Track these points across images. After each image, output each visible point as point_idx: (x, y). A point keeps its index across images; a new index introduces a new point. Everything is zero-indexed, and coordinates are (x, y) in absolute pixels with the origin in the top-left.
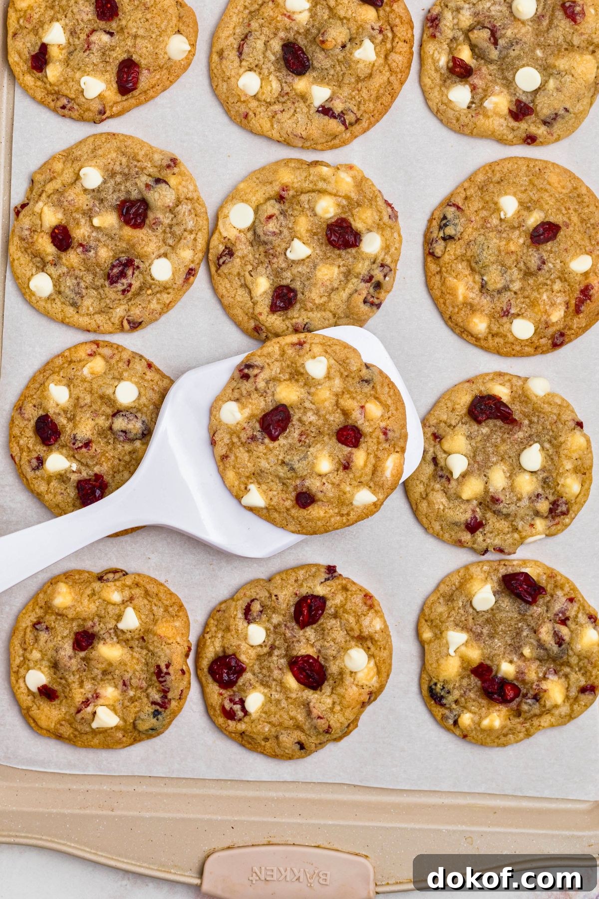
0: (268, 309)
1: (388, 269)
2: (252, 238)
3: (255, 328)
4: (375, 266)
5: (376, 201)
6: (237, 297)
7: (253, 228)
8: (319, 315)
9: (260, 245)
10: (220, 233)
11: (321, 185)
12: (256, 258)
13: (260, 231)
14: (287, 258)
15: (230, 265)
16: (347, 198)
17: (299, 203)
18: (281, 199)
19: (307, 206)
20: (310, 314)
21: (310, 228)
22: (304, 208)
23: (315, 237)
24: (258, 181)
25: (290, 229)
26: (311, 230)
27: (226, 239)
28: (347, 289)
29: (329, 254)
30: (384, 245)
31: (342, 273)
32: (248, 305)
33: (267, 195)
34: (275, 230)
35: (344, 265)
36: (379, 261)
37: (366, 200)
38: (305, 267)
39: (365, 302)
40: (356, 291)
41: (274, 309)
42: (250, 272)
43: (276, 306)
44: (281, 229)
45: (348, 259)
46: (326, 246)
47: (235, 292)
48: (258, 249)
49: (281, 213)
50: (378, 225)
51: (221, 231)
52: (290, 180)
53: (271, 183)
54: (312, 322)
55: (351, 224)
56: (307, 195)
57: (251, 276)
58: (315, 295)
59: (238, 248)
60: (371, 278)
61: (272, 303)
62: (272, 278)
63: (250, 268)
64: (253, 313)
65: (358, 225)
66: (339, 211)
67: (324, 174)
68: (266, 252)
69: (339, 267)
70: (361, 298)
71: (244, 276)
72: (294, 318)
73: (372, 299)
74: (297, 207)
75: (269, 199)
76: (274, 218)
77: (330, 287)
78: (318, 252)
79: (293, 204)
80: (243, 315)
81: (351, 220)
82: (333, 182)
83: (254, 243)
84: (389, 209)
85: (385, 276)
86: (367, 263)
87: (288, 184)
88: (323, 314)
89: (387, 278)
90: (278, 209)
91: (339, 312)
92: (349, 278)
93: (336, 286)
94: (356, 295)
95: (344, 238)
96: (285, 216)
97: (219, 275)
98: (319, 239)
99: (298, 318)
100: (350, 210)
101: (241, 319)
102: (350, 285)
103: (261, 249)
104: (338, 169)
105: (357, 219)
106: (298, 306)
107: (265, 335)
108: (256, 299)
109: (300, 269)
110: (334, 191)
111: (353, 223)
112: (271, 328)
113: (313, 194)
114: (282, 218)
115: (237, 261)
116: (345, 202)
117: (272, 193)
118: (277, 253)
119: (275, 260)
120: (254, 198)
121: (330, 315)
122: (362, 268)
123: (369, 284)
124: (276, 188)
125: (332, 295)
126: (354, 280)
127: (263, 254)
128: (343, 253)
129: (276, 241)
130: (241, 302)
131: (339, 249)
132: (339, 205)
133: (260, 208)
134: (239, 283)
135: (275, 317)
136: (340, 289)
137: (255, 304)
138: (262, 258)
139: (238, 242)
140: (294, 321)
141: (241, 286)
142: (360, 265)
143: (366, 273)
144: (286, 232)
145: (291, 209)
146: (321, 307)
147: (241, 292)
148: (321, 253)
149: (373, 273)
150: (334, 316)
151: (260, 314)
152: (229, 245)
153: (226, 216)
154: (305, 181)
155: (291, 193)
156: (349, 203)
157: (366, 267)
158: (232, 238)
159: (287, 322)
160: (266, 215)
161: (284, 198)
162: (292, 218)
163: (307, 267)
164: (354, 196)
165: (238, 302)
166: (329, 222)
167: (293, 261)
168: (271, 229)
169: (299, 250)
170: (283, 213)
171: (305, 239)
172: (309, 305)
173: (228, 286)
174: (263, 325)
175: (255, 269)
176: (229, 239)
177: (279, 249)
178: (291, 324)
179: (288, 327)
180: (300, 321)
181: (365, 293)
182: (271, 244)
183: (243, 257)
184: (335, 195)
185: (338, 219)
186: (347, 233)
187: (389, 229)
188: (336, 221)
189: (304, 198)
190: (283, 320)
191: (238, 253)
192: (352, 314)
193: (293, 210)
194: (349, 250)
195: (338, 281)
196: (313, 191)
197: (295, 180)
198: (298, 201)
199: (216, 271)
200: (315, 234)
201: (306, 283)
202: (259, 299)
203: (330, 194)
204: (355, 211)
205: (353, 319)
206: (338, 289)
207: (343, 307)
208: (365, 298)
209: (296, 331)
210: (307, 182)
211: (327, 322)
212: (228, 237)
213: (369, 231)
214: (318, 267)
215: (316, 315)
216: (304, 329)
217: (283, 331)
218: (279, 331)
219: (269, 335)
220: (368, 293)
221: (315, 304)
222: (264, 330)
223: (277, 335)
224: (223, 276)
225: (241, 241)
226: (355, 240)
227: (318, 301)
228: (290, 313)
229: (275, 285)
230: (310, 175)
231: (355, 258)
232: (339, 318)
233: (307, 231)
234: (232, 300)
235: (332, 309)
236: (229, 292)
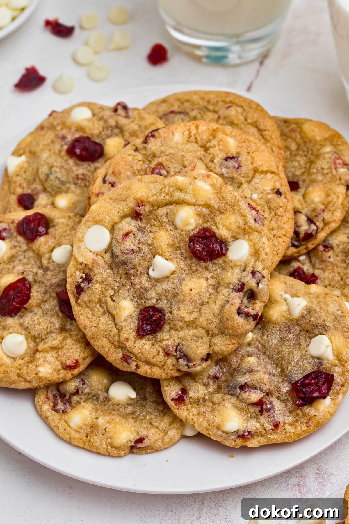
0: (134, 334)
1: (260, 275)
2: (110, 260)
3: (124, 357)
4: (245, 273)
5: (239, 206)
6: (100, 326)
7: (110, 249)
8: (190, 333)
9: (119, 267)
10: (76, 259)
11: (178, 195)
12: (117, 282)
13: (117, 251)
14: (150, 278)
15: (89, 292)
16: (208, 206)
17: (156, 218)
18: (137, 215)
19: (165, 220)
20: (181, 334)
21: (171, 242)
22: (163, 222)
23: (178, 252)
24: (111, 201)
25: (150, 245)
26: (173, 245)
27: (83, 265)
28: (217, 301)
29: (195, 268)
30: (253, 251)
31: (211, 285)
32: (113, 333)
33: (122, 213)
34: (133, 247)
35: (212, 277)
36: (249, 269)
37: (228, 207)
38: (170, 284)
39: (239, 312)
40: (228, 302)
41: (141, 333)
42: (111, 297)
43: (143, 330)
44: (140, 246)
45: (215, 270)
46: (191, 259)
47: (97, 320)
48: (118, 271)
49: (139, 230)
51: (77, 256)
52: (144, 194)
53: (125, 200)
54: (184, 343)
55: (214, 233)
56: (165, 208)
57: (114, 301)
58: (184, 312)
59: (96, 272)
60: (243, 285)
61: (139, 327)
62: (136, 300)
63: (112, 292)
64: (119, 341)
65: (222, 232)
66: (201, 222)
67: (180, 183)
68: (126, 274)
69: (207, 279)
70: (235, 309)
71: (106, 302)
72: (163, 340)
73: (246, 310)
74: (155, 223)
75: (124, 217)
76: (131, 235)
77: (199, 302)
78: (183, 266)
79: (151, 220)
80: (109, 345)
81: (214, 228)
82: (190, 191)
83: (113, 265)
84: (254, 212)
85: (258, 283)
86: (236, 271)
87: (143, 199)
88: (195, 331)
89: (260, 286)
90: (135, 226)
91: (212, 327)
92: (219, 290)
93: (206, 300)
94: (228, 306)
95: (209, 247)
96: (143, 232)
97: (79, 305)
98: (182, 253)
99: (168, 340)
100: (212, 219)
101: (107, 349)
102: (221, 297)
103: (122, 271)
104: (195, 178)
105: (220, 226)
106: (167, 327)
107: (134, 363)
108: (120, 324)
109: (165, 287)
110: (193, 200)
111: (216, 231)
112: (140, 355)
113: (171, 207)
114: (140, 234)
115: (97, 287)
116: (205, 211)
117: (127, 211)
118: (139, 273)
119: (137, 280)
120: (108, 217)
121: (203, 332)
122: (232, 277)
123: (241, 294)
124: (131, 204)
125: (202, 310)
126: (225, 291)
127: (124, 276)
128: (210, 265)
129: (136, 259)
130: (106, 330)
131: (205, 261)
132: (199, 215)
133: (116, 227)
134: (102, 311)
135: (143, 341)
136: (211, 302)
137: (119, 330)
138: (123, 280)
139: (95, 265)
140: (164, 343)
141: (104, 313)
142: (229, 274)
143: (236, 281)
144: (145, 249)
145: (149, 226)
146: (190, 325)
147: (104, 319)
148: (186, 268)
149: (243, 280)
151: (127, 340)
152: (87, 271)
153: (81, 241)
154: (161, 194)
155: (147, 208)
156: (210, 211)
157: (235, 275)
158: (89, 262)
159: (157, 346)
160: (122, 233)
161: (140, 214)
162: (151, 234)
163: (173, 283)
164: (215, 203)
165: (102, 330)
166: (191, 234)
167: (157, 280)
168: (128, 247)
169: (162, 267)
170: (140, 229)
171: (167, 254)
172: (179, 324)
173: (90, 315)
174: (132, 353)
175: (116, 292)
176: (86, 265)
177: (140, 269)
178: (161, 347)
179: (159, 352)
180: (170, 342)
181: (237, 302)
182: (131, 263)
183: (103, 282)
184: (194, 205)
185: (200, 230)
186: (211, 242)
187: (256, 233)
188: (199, 232)
189: (161, 211)
190: (153, 344)
191: (97, 278)
192: (227, 328)
193: (152, 226)
194: (216, 261)
195: (207, 294)
196: (170, 203)
197: (150, 194)
198: (156, 216)
199: (76, 302)
200: (178, 248)
201: (173, 301)
202: (123, 324)
203: (189, 204)
204: (217, 219)
205: (229, 334)
206: (208, 303)
207: (215, 321)
208: (239, 308)
209: (168, 354)
210: (163, 195)
211: (200, 340)
212: (85, 262)
213: (235, 238)
214: (184, 283)
215: (188, 333)
216: (176, 351)
217: (154, 357)
218: (150, 357)
219: (140, 363)
220: (242, 303)
221: (185, 322)
222: (134, 358)
223: (148, 363)
224: (84, 305)
225: (98, 265)
226: (221, 248)
227: (188, 318)
228: (159, 336)
229: (140, 307)
230: (165, 187)
231: (223, 269)
232: (214, 335)
233: (168, 245)
234: (95, 329)
235: (204, 324)
236: (91, 322)
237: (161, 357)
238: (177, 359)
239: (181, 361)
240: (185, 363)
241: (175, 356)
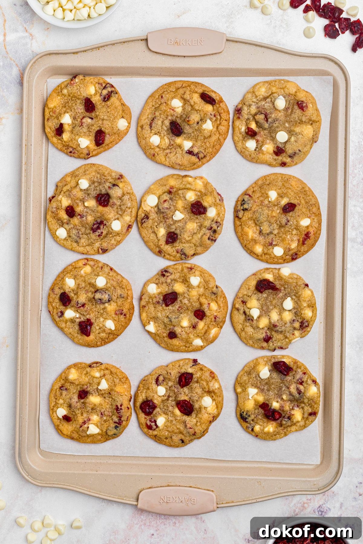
0: (164, 243)
1: (219, 224)
2: (157, 210)
3: (159, 251)
4: (213, 222)
5: (213, 193)
6: (150, 237)
7: (157, 206)
8: (188, 245)
10: (143, 208)
11: (188, 186)
12: (159, 220)
13: (160, 207)
14: (173, 219)
15: (147, 223)
16: (200, 192)
17: (178, 194)
18: (170, 192)
19: (182, 196)
20: (184, 245)
21: (183, 206)
23: (186, 210)
24: (159, 185)
25: (175, 206)
26: (184, 207)
27: (145, 211)
28: (200, 233)
29: (192, 218)
30: (217, 213)
31: (198, 226)
32: (156, 241)
33: (164, 191)
34: (167, 207)
35: (199, 222)
36: (215, 220)
37: (209, 193)
39: (209, 239)
40: (205, 234)
41: (167, 242)
42: (156, 226)
43: (168, 241)
44: (170, 206)
45: (201, 219)
46: (191, 213)
47: (149, 235)
49: (170, 199)
50: (214, 204)
51: (143, 207)
52: (174, 184)
53: (165, 185)
54: (185, 249)
55: (202, 204)
56: (182, 191)
57: (157, 228)
58: (186, 236)
59: (151, 215)
60: (211, 228)
61: (167, 240)
62: (166, 228)
63: (156, 224)
64: (158, 245)
65: (205, 204)
66: (197, 198)
67: (189, 181)
68: (163, 217)
69: (197, 223)
70: (207, 237)
71: (153, 228)
72: (176, 246)
73: (212, 238)
74: (177, 196)
75: (164, 193)
76: (167, 201)
77: (193, 232)
78: (187, 216)
79: (175, 195)
80: (153, 245)
81: (202, 202)
82: (193, 184)
83: (158, 213)
84: (219, 197)
85: (218, 227)
86: (210, 221)
87: (173, 186)
88: (190, 244)
89: (219, 228)
90: (169, 197)
91: (197, 243)
92: (201, 228)
93: (195, 232)
94: (205, 236)
95: (199, 210)
96: (172, 200)
97: (142, 228)
98: (187, 211)
99: (178, 247)
100: (201, 197)
101: (152, 247)
102: (202, 231)
103: (161, 215)
104: (196, 178)
105: (205, 201)
106: (178, 241)
107: (163, 254)
108: (159, 238)
109: (179, 224)
110: (194, 189)
111: (203, 203)
112: (166, 251)
113: (185, 190)
114: (170, 201)
115: (150, 221)
116: (199, 194)
117: (166, 190)
118: (169, 217)
119: (168, 220)
120: (158, 192)
121: (193, 245)
122: (207, 223)
123: (211, 231)
124: (168, 187)
125: (194, 236)
126: (204, 229)
127: (162, 218)
128: (199, 217)
129: (168, 212)
130: (153, 240)
131: (197, 215)
132: (196, 195)
133: (161, 197)
135: (168, 246)
136: (198, 233)
137: (159, 240)
138: (162, 220)
139: (151, 212)
140: (177, 248)
141: (152, 232)
142: (206, 222)
143: (209, 226)
144: (172, 208)
145: (175, 197)
146: (189, 242)
147: (152, 235)
148: (189, 217)
149: (212, 226)
150: (195, 245)
151: (161, 245)
152: (147, 214)
153: (145, 201)
154: (181, 184)
155: (175, 190)
156: (201, 194)
157: (209, 223)
158: (148, 210)
159: (173, 249)
160: (163, 200)
161: (171, 192)
162: (175, 201)
163: (182, 223)
164: (203, 191)
165: (151, 239)
166: (192, 203)
167: (176, 221)
168: (165, 206)
169: (179, 216)
170: (171, 199)
171: (181, 211)
172: (184, 241)
173: (146, 232)
174: (163, 250)
175: (158, 224)
177: (169, 215)
178: (175, 249)
179: (174, 251)
180: (179, 248)
181: (208, 235)
182: (166, 213)
183: (153, 219)
184: (195, 191)
185: (196, 201)
186: (200, 208)
187: (219, 206)
188: (195, 202)
189: (180, 192)
190: (172, 248)
191: (151, 218)
192: (203, 244)
194: (201, 215)
195: (196, 229)
196: (185, 189)
197: (176, 184)
199: (141, 226)
200: (186, 208)
201: (182, 231)
202: (161, 238)
203: (192, 190)
204: (204, 198)
205: (204, 247)
206: (196, 233)
207: (199, 241)
208: (209, 237)
209: (178, 252)
210: (182, 185)
211: (192, 248)
212: (146, 210)
213: (210, 206)
214: (187, 223)
215: (187, 245)
216: (181, 251)
217: (172, 253)
218: (170, 253)
219: (166, 254)
220: (210, 235)
221: (186, 240)
222: (163, 252)
223: (169, 254)
224: (144, 228)
225: (152, 212)
226: (204, 211)
227: (187, 239)
228: (175, 244)
229: (168, 232)
230: (183, 181)
231: (204, 219)
232: (197, 246)
233: (182, 207)
234: (148, 239)
235: (194, 242)
236: (147, 235)
237: (175, 253)
238: (181, 255)
239: (183, 256)
240: (184, 256)
241: (181, 253)
